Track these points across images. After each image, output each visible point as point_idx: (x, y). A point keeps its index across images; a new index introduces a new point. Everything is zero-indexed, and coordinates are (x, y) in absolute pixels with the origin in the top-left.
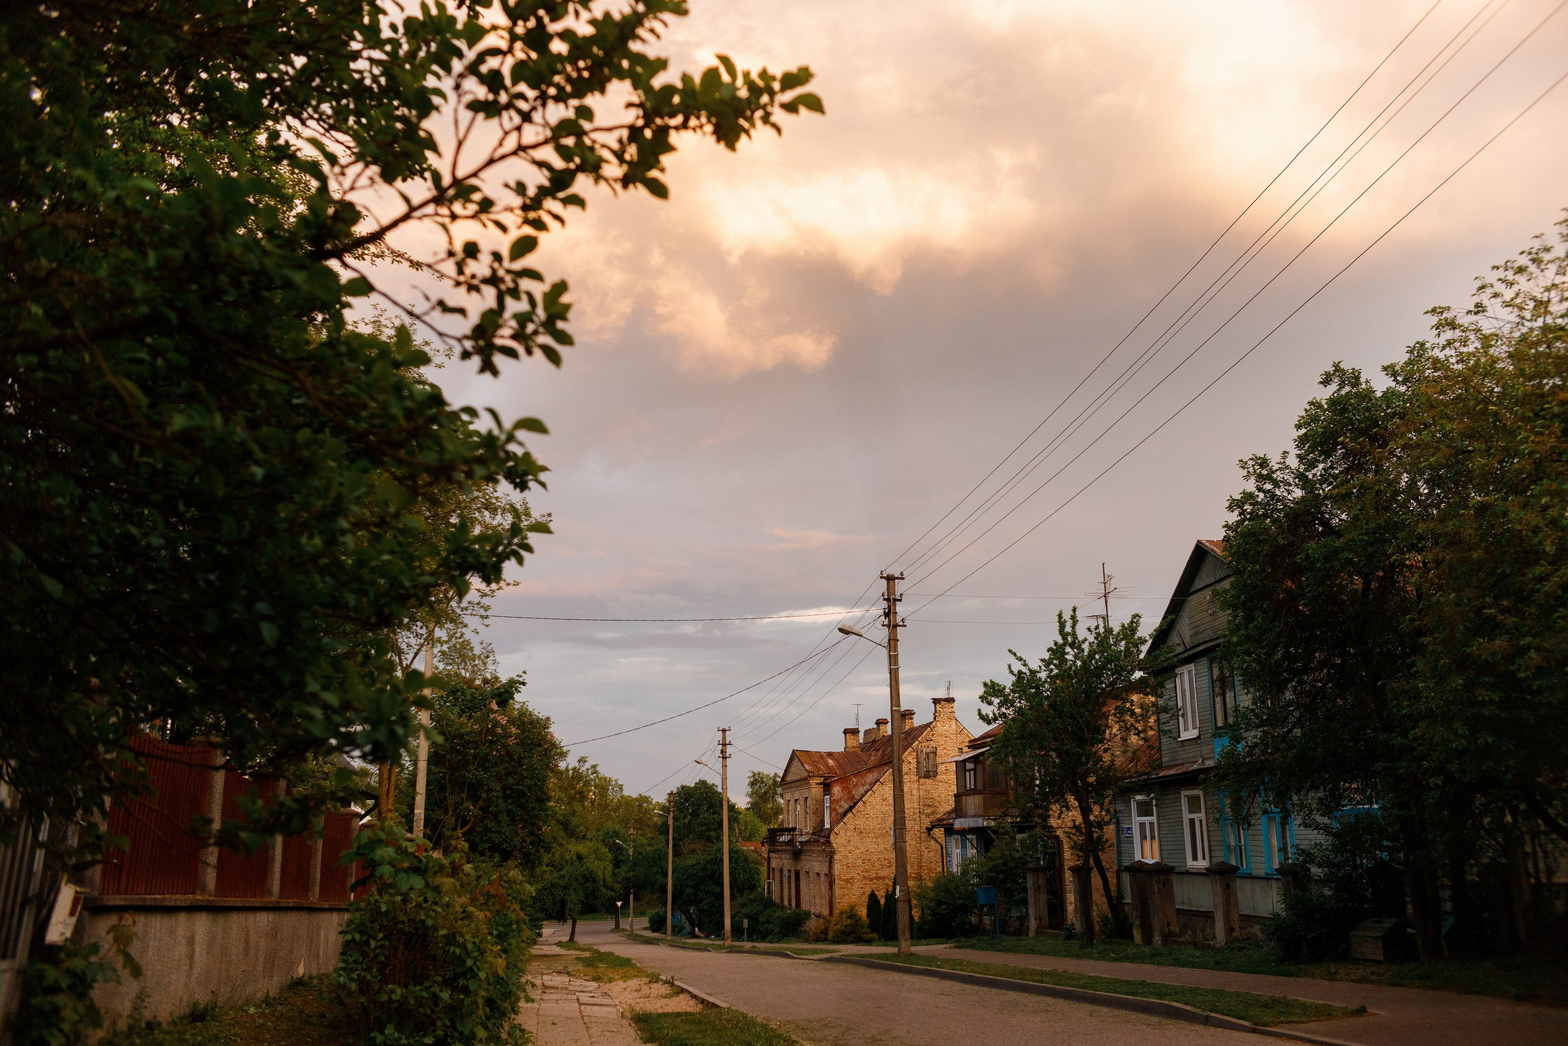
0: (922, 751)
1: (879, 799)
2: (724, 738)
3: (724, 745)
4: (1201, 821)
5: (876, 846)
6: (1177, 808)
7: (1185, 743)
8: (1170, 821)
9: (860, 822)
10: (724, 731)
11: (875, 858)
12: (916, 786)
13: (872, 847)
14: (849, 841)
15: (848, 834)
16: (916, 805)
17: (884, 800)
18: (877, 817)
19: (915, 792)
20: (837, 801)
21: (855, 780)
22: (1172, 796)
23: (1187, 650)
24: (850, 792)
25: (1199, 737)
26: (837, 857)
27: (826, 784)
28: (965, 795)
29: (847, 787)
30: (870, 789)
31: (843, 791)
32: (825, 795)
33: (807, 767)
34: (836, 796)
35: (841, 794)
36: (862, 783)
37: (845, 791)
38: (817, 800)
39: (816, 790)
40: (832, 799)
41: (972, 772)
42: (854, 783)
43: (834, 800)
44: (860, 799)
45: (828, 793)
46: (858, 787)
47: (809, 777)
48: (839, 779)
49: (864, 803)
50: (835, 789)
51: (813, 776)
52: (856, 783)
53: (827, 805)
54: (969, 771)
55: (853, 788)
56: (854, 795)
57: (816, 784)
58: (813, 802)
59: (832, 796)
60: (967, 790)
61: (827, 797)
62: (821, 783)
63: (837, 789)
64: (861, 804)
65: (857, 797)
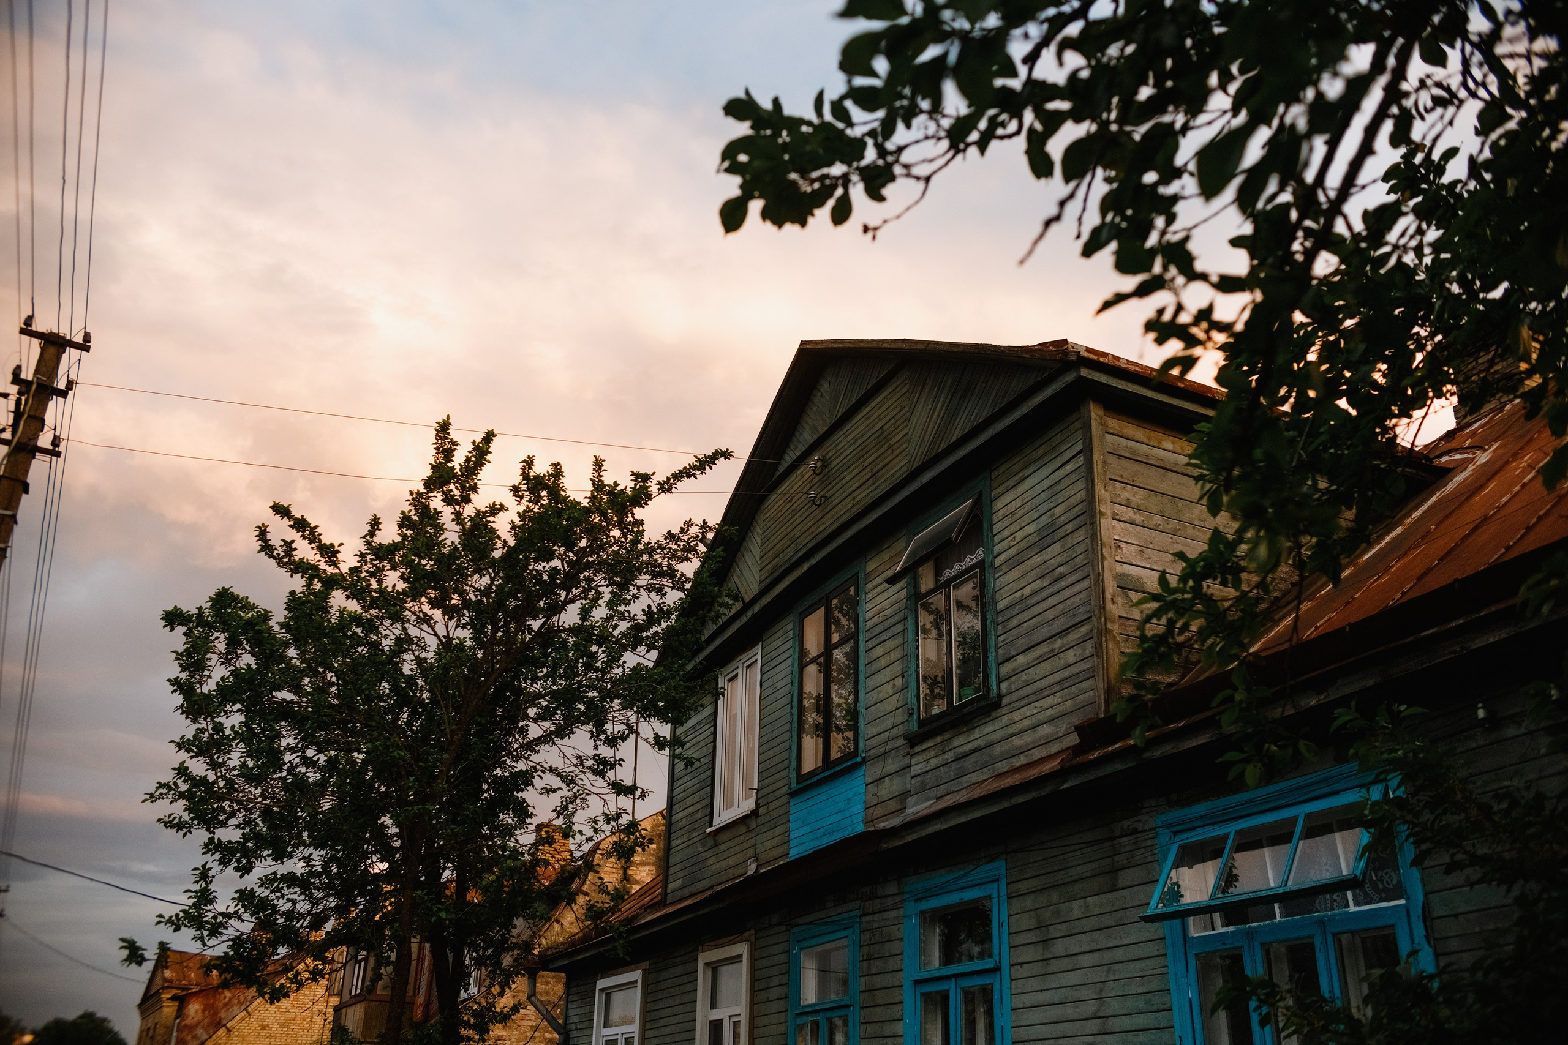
1: (255, 1025)
4: (736, 1024)
6: (686, 998)
7: (722, 837)
8: (667, 1030)
17: (263, 1028)
19: (318, 1017)
20: (191, 1028)
21: (228, 995)
22: (678, 970)
23: (747, 606)
24: (215, 1014)
25: (754, 814)
27: (182, 1001)
28: (346, 1007)
29: (212, 1006)
30: (245, 1009)
31: (203, 1011)
32: (176, 1018)
33: (168, 974)
34: (190, 1018)
35: (199, 1017)
36: (239, 1000)
37: (207, 1012)
38: (166, 1027)
39: (169, 1010)
40: (183, 1023)
41: (363, 963)
42: (227, 999)
43: (186, 1025)
44: (225, 1025)
45: (180, 1013)
46: (233, 1006)
47: (163, 988)
48: (200, 991)
49: (229, 1030)
50: (191, 1006)
51: (168, 987)
52: (230, 1000)
53: (175, 1034)
54: (360, 962)
55: (223, 1008)
56: (221, 1020)
57: (168, 999)
58: (160, 1030)
59: (183, 1020)
60: (351, 997)
61: (178, 1021)
62: (174, 998)
63: (194, 1008)
64: (222, 1032)
65: (224, 1022)
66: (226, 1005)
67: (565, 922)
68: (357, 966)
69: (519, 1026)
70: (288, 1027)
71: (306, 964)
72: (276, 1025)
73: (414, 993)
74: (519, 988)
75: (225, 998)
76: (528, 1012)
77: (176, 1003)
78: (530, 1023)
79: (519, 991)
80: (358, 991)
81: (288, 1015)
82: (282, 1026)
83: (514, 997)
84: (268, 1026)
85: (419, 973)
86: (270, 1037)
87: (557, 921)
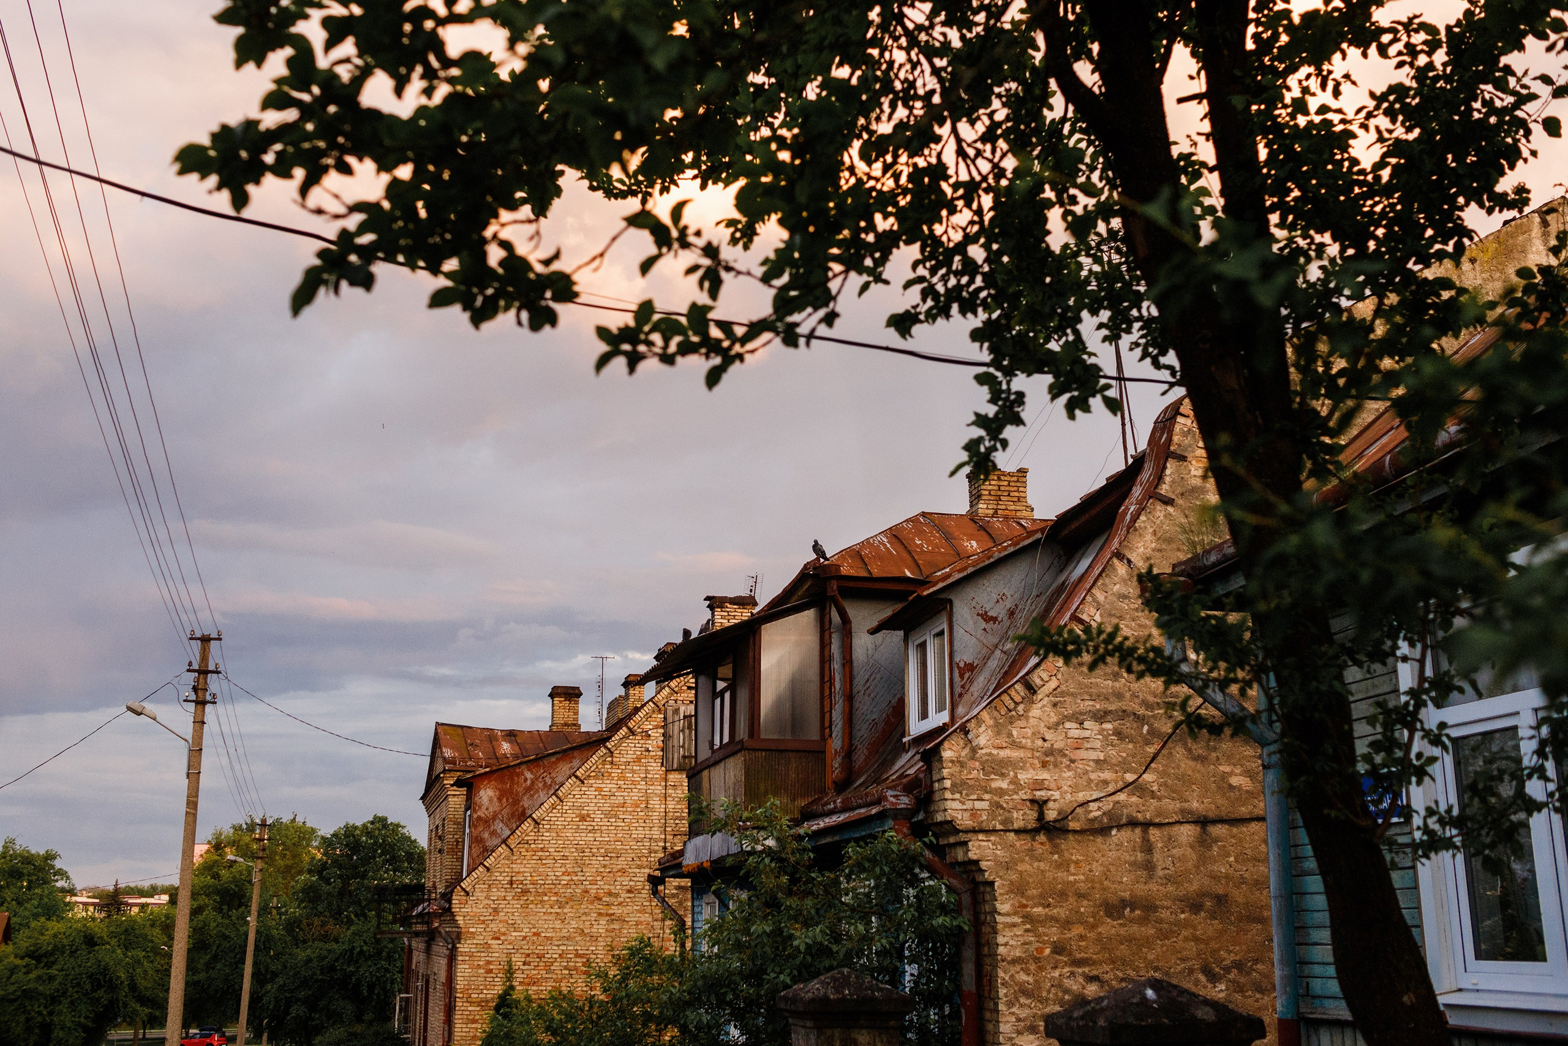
0: (676, 711)
1: (571, 815)
2: (204, 657)
3: (203, 672)
5: (558, 924)
9: (525, 868)
10: (205, 640)
11: (553, 952)
12: (659, 789)
13: (549, 926)
14: (496, 911)
15: (495, 893)
16: (656, 833)
17: (583, 819)
18: (564, 857)
19: (655, 802)
20: (487, 822)
21: (529, 775)
24: (516, 802)
26: (463, 947)
27: (468, 785)
28: (709, 767)
29: (511, 791)
30: (554, 794)
31: (500, 799)
32: (466, 810)
33: (448, 753)
34: (484, 809)
35: (495, 807)
36: (545, 783)
37: (504, 800)
38: (456, 823)
39: (456, 799)
40: (475, 816)
41: (727, 696)
42: (529, 782)
43: (479, 818)
44: (530, 816)
45: (470, 804)
46: (537, 791)
47: (444, 771)
48: (492, 772)
49: (537, 823)
50: (482, 793)
51: (450, 771)
52: (533, 783)
53: (467, 831)
54: (722, 694)
55: (524, 794)
56: (524, 809)
57: (452, 785)
58: (450, 827)
59: (475, 811)
60: (713, 751)
61: (469, 813)
62: (459, 783)
63: (486, 795)
64: (527, 825)
65: (529, 812)
66: (528, 789)
67: (1133, 557)
68: (718, 702)
69: (1073, 761)
70: (616, 816)
71: (629, 728)
72: (598, 816)
73: (822, 735)
74: (1063, 687)
75: (526, 780)
76: (1087, 734)
77: (464, 791)
78: (1093, 755)
79: (1063, 694)
80: (726, 739)
81: (613, 800)
82: (608, 815)
83: (1055, 705)
84: (588, 815)
85: (827, 703)
86: (593, 831)
87: (1119, 556)
